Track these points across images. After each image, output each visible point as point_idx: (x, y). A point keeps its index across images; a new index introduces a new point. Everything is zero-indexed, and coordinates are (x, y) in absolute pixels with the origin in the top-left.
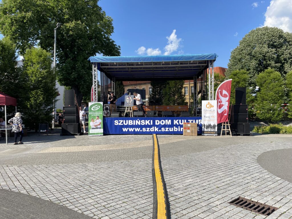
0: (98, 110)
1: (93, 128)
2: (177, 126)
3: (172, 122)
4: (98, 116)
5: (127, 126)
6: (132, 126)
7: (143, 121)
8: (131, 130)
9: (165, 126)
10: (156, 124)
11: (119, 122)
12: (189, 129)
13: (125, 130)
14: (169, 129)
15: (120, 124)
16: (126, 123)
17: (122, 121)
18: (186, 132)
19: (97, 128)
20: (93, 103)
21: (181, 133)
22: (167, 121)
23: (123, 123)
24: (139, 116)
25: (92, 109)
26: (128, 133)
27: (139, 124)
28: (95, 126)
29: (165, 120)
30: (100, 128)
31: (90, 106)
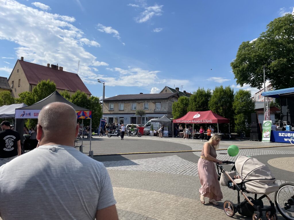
0: (269, 126)
1: (265, 137)
4: (268, 130)
5: (288, 137)
11: (282, 134)
13: (286, 140)
15: (282, 136)
16: (286, 135)
17: (283, 134)
19: (267, 137)
20: (266, 121)
23: (284, 135)
25: (265, 125)
26: (288, 142)
28: (266, 136)
30: (269, 137)
31: (264, 123)
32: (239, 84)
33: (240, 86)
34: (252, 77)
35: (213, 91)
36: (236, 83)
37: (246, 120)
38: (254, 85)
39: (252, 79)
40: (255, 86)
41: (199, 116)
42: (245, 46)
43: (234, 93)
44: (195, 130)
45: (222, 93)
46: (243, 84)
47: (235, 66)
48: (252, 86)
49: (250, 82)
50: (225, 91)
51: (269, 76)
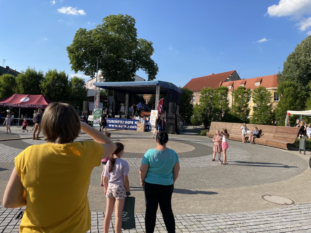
0: (99, 114)
1: (95, 124)
2: (136, 125)
3: (134, 123)
4: (98, 117)
5: (111, 124)
6: (113, 124)
7: (119, 121)
8: (113, 126)
9: (130, 125)
10: (126, 123)
12: (139, 127)
13: (110, 125)
14: (132, 127)
16: (110, 121)
18: (138, 129)
20: (96, 109)
21: (135, 129)
22: (131, 121)
24: (118, 118)
25: (96, 113)
26: (111, 127)
27: (117, 123)
28: (97, 122)
29: (130, 121)
30: (99, 124)
31: (94, 110)
32: (74, 70)
33: (74, 72)
34: (86, 65)
35: (46, 73)
36: (71, 69)
37: (78, 107)
38: (87, 73)
39: (86, 67)
40: (88, 75)
41: (28, 99)
42: (82, 32)
43: (68, 80)
44: (22, 115)
45: (56, 77)
46: (78, 71)
47: (71, 51)
48: (86, 74)
49: (84, 70)
50: (60, 75)
51: (101, 67)
